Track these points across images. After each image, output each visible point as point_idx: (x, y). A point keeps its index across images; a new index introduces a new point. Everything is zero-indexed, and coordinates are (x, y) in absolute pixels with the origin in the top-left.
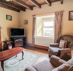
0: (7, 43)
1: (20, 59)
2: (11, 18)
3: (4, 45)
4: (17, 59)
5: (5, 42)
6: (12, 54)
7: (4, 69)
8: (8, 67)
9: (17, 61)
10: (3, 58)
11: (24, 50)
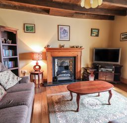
0: (88, 71)
1: (104, 102)
2: (98, 32)
3: (84, 73)
4: (99, 100)
5: (86, 69)
6: (92, 89)
7: (80, 106)
8: (85, 106)
9: (98, 103)
10: (81, 90)
11: (113, 89)
